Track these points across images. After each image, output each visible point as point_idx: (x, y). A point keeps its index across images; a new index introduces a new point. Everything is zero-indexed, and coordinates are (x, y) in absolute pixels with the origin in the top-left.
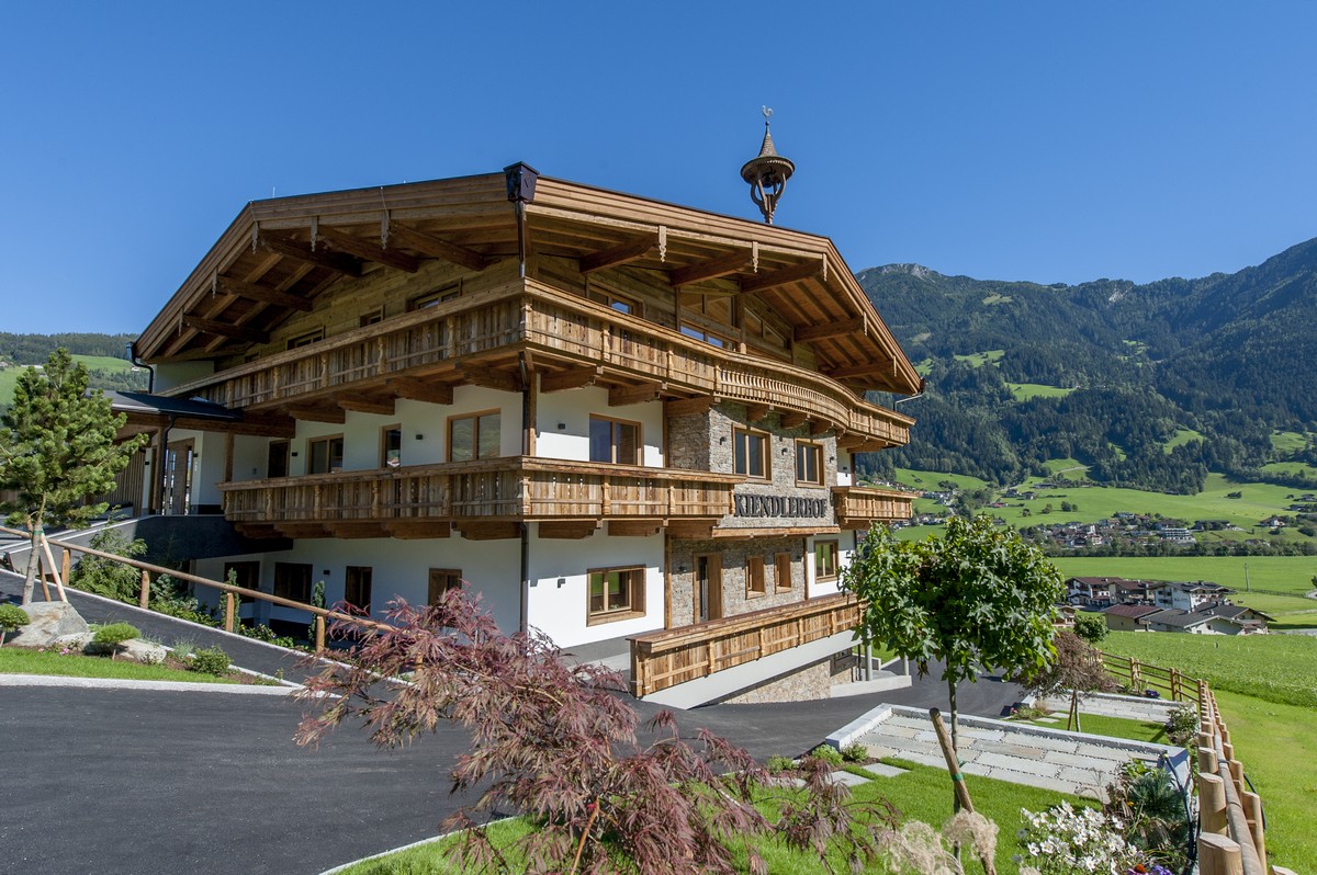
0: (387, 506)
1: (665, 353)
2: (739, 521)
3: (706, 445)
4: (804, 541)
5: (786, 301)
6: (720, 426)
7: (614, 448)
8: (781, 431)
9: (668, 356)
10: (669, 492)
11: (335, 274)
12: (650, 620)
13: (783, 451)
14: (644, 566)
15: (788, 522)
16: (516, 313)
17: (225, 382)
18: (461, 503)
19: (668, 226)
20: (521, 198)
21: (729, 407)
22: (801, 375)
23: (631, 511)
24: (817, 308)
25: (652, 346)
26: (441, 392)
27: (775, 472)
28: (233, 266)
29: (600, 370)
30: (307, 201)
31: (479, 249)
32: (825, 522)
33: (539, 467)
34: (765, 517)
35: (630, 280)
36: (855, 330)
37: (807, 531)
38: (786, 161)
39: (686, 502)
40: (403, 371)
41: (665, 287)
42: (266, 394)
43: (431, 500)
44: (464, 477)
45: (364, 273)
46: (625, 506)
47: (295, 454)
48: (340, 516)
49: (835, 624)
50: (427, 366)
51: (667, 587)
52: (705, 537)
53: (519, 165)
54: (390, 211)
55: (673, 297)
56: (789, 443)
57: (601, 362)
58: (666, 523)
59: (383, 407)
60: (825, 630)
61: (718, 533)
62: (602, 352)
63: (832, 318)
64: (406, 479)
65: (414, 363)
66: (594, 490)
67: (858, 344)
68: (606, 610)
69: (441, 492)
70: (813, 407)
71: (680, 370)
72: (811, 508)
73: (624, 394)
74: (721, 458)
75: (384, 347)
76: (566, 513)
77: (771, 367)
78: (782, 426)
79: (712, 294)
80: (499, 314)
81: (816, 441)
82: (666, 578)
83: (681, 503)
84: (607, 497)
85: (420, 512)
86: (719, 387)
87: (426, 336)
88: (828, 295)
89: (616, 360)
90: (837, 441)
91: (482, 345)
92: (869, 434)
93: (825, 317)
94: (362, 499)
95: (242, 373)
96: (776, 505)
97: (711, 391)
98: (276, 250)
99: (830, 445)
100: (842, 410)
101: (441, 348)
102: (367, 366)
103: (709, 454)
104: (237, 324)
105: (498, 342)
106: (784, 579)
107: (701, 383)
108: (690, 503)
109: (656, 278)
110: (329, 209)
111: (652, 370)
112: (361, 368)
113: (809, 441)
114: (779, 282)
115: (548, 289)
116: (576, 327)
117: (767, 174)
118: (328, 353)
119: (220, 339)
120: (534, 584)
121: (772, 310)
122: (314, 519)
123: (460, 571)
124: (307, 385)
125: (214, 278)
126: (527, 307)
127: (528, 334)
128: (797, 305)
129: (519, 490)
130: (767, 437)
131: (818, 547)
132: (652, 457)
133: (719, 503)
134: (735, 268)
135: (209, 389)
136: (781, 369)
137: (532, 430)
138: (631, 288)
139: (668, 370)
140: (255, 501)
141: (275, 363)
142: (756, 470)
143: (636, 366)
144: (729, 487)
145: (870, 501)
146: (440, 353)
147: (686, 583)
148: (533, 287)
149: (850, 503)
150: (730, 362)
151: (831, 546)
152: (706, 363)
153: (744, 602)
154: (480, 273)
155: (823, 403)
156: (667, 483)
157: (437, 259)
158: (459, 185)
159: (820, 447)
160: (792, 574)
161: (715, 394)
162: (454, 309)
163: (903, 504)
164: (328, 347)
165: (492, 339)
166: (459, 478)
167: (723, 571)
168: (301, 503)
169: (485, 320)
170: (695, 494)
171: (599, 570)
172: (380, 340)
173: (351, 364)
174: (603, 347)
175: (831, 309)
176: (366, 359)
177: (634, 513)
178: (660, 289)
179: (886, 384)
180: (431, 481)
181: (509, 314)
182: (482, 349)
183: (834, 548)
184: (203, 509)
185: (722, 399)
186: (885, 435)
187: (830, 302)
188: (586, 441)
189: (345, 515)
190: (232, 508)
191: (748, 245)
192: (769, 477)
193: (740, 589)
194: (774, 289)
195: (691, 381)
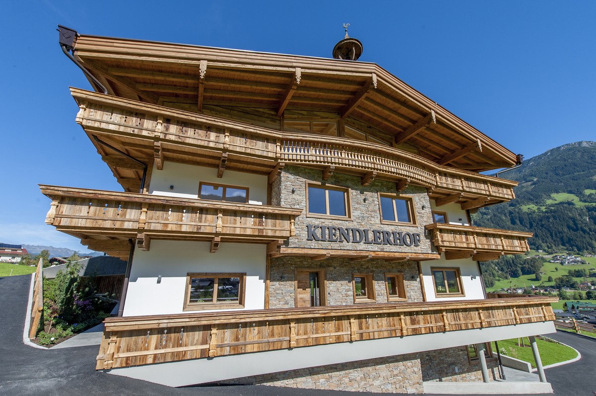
1: (221, 135)
2: (314, 244)
3: (279, 193)
4: (419, 266)
8: (361, 187)
9: (225, 136)
10: (217, 218)
13: (364, 200)
14: (244, 275)
15: (375, 248)
21: (296, 169)
27: (355, 214)
29: (157, 144)
32: (421, 250)
34: (345, 242)
38: (353, 39)
46: (166, 225)
51: (267, 289)
56: (372, 195)
57: (157, 139)
58: (218, 239)
62: (158, 132)
66: (133, 212)
72: (401, 239)
78: (362, 184)
81: (403, 196)
82: (267, 284)
84: (143, 218)
86: (278, 155)
90: (430, 196)
92: (464, 191)
96: (357, 235)
97: (276, 159)
99: (421, 199)
103: (280, 197)
106: (397, 292)
107: (261, 153)
111: (208, 144)
113: (395, 195)
120: (134, 280)
126: (82, 106)
127: (81, 120)
130: (347, 191)
133: (277, 228)
139: (224, 144)
143: (192, 142)
144: (290, 218)
145: (469, 236)
149: (444, 237)
150: (287, 139)
156: (215, 212)
159: (410, 199)
161: (279, 161)
167: (328, 281)
174: (158, 130)
183: (454, 273)
185: (287, 164)
186: (484, 192)
191: (290, 69)
192: (348, 216)
193: (347, 296)
195: (248, 151)
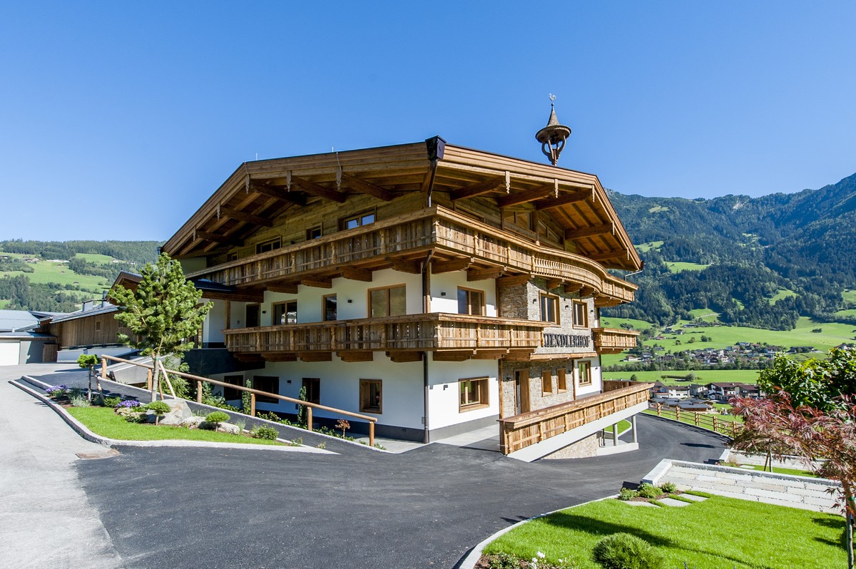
0: (341, 343)
1: (506, 249)
2: (544, 350)
3: (525, 304)
4: (573, 361)
5: (563, 215)
6: (533, 291)
7: (470, 306)
8: (564, 295)
9: (508, 250)
10: (510, 333)
11: (287, 205)
12: (492, 409)
13: (566, 306)
14: (488, 377)
15: (569, 350)
16: (429, 227)
17: (225, 270)
18: (394, 341)
19: (511, 172)
20: (437, 158)
21: (539, 281)
22: (581, 260)
23: (491, 344)
24: (582, 218)
25: (499, 244)
26: (365, 274)
27: (562, 320)
28: (230, 201)
29: (473, 260)
30: (284, 161)
31: (389, 188)
32: (588, 351)
33: (447, 319)
34: (557, 347)
35: (476, 205)
36: (606, 232)
37: (579, 355)
38: (565, 127)
39: (519, 339)
40: (348, 262)
41: (495, 208)
42: (252, 277)
43: (372, 339)
44: (395, 326)
45: (307, 203)
46: (488, 341)
47: (264, 312)
48: (308, 348)
49: (602, 412)
50: (365, 259)
51: (500, 390)
52: (526, 359)
53: (437, 138)
54: (342, 167)
55: (500, 215)
56: (569, 302)
57: (474, 255)
58: (508, 351)
59: (326, 284)
60: (597, 415)
61: (533, 357)
62: (474, 249)
63: (591, 224)
64: (354, 327)
65: (357, 257)
66: (472, 331)
67: (605, 240)
68: (467, 403)
69: (378, 334)
70: (586, 280)
71: (515, 259)
72: (580, 341)
73: (478, 274)
74: (534, 312)
75: (335, 248)
76: (459, 346)
77: (564, 256)
78: (565, 291)
79: (520, 211)
80: (416, 227)
81: (583, 301)
82: (500, 384)
83: (516, 339)
84: (479, 336)
85: (364, 346)
86: (534, 268)
87: (364, 241)
88: (591, 211)
89: (481, 254)
90: (595, 300)
91: (405, 246)
92: (612, 296)
93: (586, 224)
94: (324, 339)
95: (237, 265)
96: (563, 341)
97: (529, 271)
98: (259, 191)
99: (590, 302)
100: (599, 281)
101: (375, 248)
102: (323, 259)
103: (527, 309)
104: (225, 235)
105: (416, 245)
106: (562, 385)
107: (525, 267)
108: (521, 339)
109: (490, 203)
110: (300, 166)
111: (500, 259)
112: (319, 261)
113: (579, 300)
114: (563, 203)
115: (448, 212)
116: (461, 234)
117: (553, 136)
118: (296, 252)
119: (214, 244)
120: (431, 388)
121: (554, 221)
122: (289, 350)
123: (381, 381)
124: (280, 271)
125: (218, 208)
126: (437, 223)
127: (438, 239)
128: (569, 217)
129: (435, 332)
130: (557, 299)
131: (580, 365)
132: (490, 311)
133: (536, 339)
134: (542, 195)
135: (212, 274)
136: (569, 257)
137: (428, 296)
138: (478, 209)
139: (508, 259)
140: (248, 340)
141: (259, 258)
142: (551, 319)
143: (491, 258)
144: (541, 329)
145: (613, 337)
146: (375, 251)
147: (510, 386)
148: (442, 211)
149: (603, 338)
150: (540, 253)
151: (586, 365)
152: (527, 254)
153: (541, 398)
154: (389, 202)
155: (591, 277)
156: (509, 327)
157: (359, 194)
158: (392, 150)
159: (586, 304)
160: (566, 382)
161: (531, 273)
162: (386, 225)
163: (631, 338)
164: (297, 249)
165: (412, 243)
166: (391, 326)
167: (530, 379)
168: (280, 341)
169: (406, 231)
170: (523, 333)
171: (465, 379)
172: (332, 244)
173: (312, 259)
174: (475, 246)
175: (590, 219)
176: (322, 256)
177: (493, 345)
178: (492, 209)
179: (619, 265)
180: (372, 328)
181: (423, 227)
182: (405, 248)
183: (588, 365)
184: (211, 345)
185: (535, 276)
187: (592, 215)
188: (456, 302)
189: (312, 347)
190: (232, 344)
191: (552, 181)
192: (559, 323)
193: (539, 391)
194: (556, 208)
195: (519, 265)
